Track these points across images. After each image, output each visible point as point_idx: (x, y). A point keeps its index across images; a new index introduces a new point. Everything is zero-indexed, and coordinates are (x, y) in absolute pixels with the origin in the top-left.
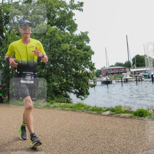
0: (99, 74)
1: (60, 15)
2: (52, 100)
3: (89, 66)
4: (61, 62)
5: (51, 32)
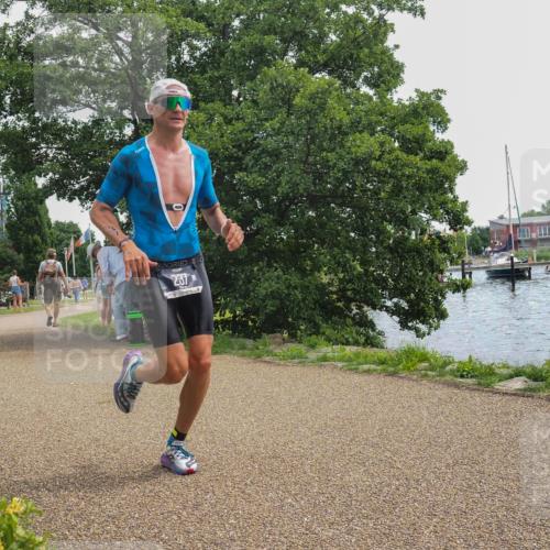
0: (481, 242)
1: (342, 33)
2: (314, 337)
3: (448, 213)
4: (344, 199)
5: (313, 94)
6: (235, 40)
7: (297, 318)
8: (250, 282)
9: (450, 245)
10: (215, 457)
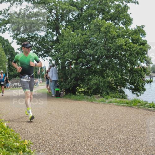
1: (115, 10)
2: (107, 96)
3: (146, 61)
4: (116, 57)
5: (106, 27)
6: (85, 12)
7: (102, 91)
8: (89, 80)
9: (146, 70)
10: (80, 129)
